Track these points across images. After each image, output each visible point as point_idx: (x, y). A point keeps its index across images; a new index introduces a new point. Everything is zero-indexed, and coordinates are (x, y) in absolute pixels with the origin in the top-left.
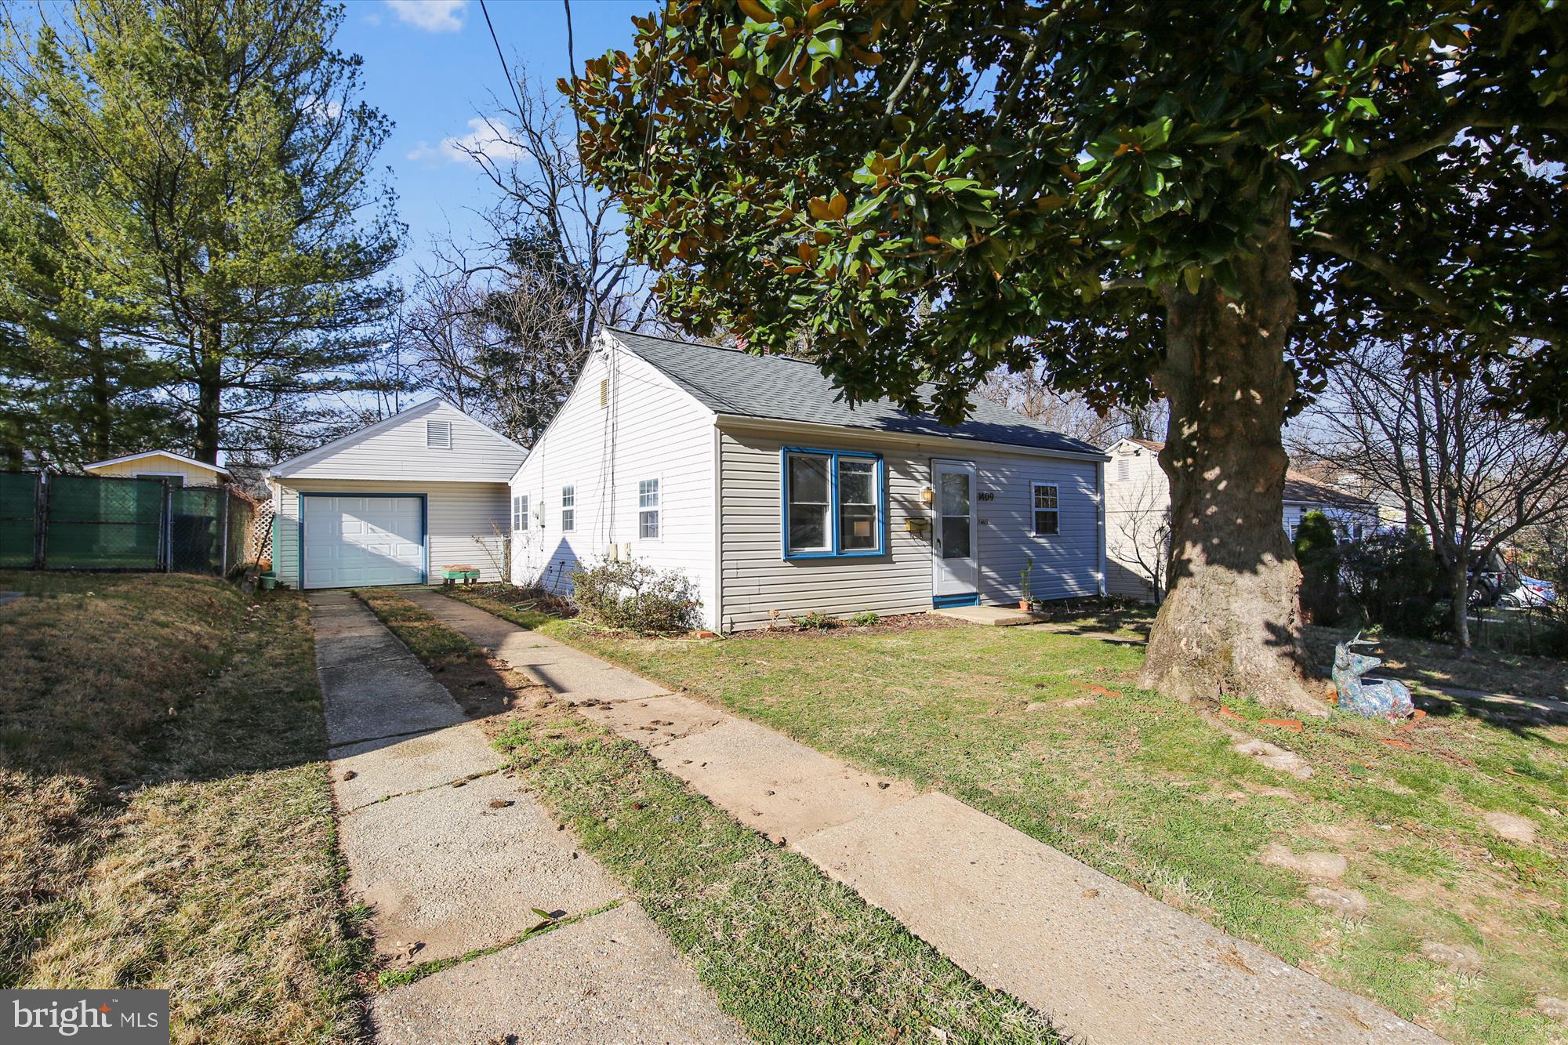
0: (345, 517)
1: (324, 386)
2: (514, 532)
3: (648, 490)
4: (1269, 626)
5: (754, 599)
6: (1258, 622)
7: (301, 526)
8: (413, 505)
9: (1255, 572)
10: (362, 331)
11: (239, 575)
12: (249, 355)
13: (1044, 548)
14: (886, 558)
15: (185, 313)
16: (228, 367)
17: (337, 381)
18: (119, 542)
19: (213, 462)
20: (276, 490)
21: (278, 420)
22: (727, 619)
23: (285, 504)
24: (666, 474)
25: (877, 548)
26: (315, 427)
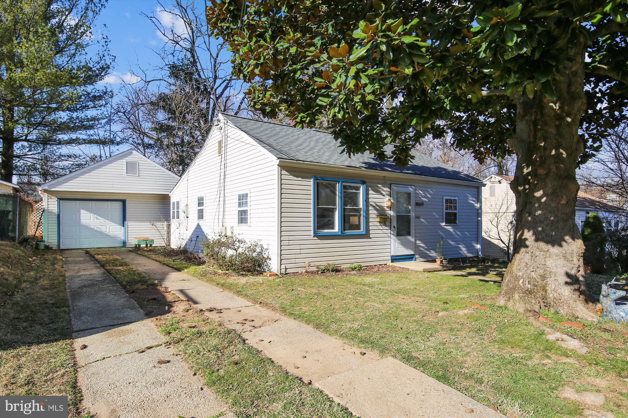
0: (82, 211)
1: (70, 142)
2: (172, 220)
3: (243, 199)
4: (568, 275)
5: (297, 256)
6: (561, 272)
7: (59, 216)
8: (119, 205)
9: (561, 246)
10: (91, 113)
11: (25, 241)
12: (30, 125)
14: (367, 235)
17: (77, 139)
19: (11, 182)
20: (45, 196)
21: (46, 159)
22: (283, 267)
23: (50, 204)
24: (252, 190)
25: (362, 230)
26: (66, 163)
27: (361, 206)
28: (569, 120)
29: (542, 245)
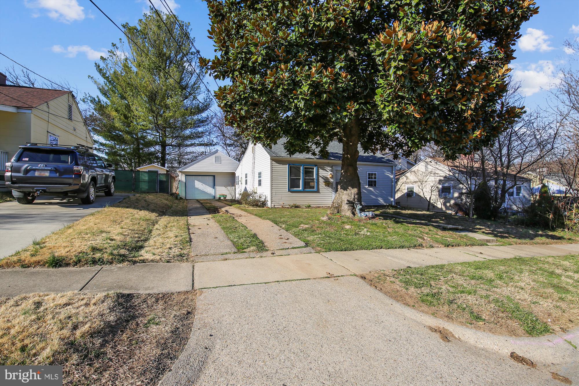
0: (196, 181)
1: (192, 145)
2: (236, 185)
3: (260, 174)
4: (348, 201)
5: (280, 200)
6: (346, 200)
7: (186, 183)
8: (212, 178)
9: (347, 190)
10: (200, 129)
11: (172, 194)
12: (173, 137)
13: (371, 191)
14: (318, 191)
15: (157, 127)
16: (169, 141)
17: (195, 143)
18: (144, 186)
19: (165, 167)
20: (180, 174)
21: (180, 155)
22: (273, 205)
23: (182, 178)
24: (263, 170)
25: (315, 189)
26: (189, 157)
27: (315, 177)
28: (351, 144)
29: (342, 190)
